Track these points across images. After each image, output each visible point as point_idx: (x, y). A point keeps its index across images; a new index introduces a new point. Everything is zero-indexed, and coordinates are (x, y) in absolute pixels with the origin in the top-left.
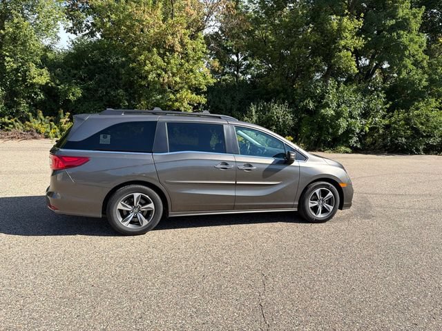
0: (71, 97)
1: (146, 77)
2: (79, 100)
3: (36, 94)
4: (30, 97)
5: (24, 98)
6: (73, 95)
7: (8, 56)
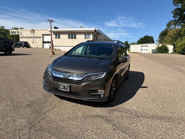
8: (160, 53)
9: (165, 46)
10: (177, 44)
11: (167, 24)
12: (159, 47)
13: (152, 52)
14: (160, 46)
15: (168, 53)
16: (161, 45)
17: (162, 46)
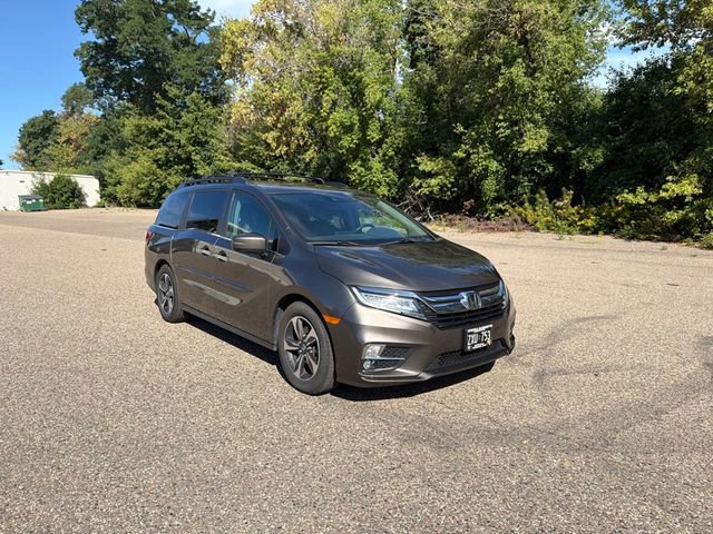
0: (586, 165)
1: (706, 109)
2: (599, 169)
3: (539, 166)
4: (533, 173)
5: (525, 174)
6: (589, 162)
7: (500, 121)
8: (56, 208)
9: (69, 182)
10: (112, 171)
11: (64, 97)
12: (43, 184)
13: (24, 205)
14: (47, 182)
15: (86, 206)
16: (52, 178)
17: (57, 180)
